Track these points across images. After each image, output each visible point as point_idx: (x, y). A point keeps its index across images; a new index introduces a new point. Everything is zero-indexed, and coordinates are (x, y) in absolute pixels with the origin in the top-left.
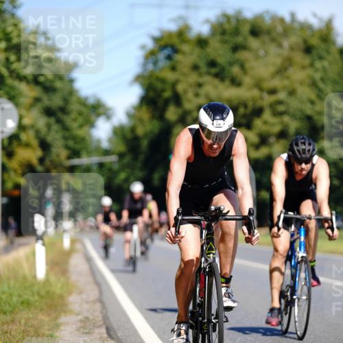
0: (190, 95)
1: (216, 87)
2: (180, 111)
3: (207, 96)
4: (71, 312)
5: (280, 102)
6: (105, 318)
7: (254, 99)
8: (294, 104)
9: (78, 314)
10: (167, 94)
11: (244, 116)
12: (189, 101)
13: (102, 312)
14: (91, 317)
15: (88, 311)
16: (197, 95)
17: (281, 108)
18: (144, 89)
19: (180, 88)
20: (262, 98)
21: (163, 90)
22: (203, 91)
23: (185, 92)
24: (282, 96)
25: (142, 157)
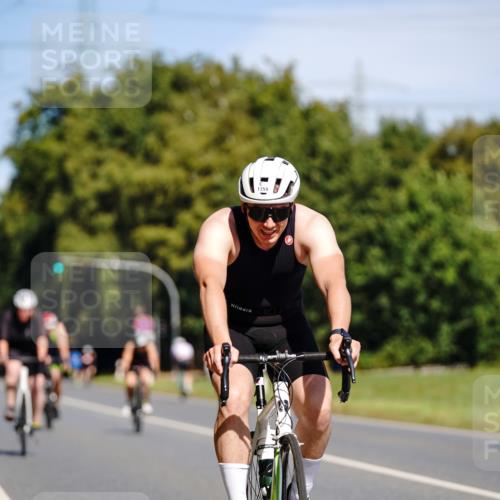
0: (85, 176)
1: (122, 165)
2: (68, 200)
3: (110, 178)
5: (216, 188)
7: (177, 183)
10: (51, 175)
11: (163, 207)
12: (84, 185)
16: (94, 176)
17: (218, 196)
19: (70, 166)
20: (189, 181)
21: (45, 169)
22: (104, 171)
23: (78, 171)
24: (218, 178)
25: (13, 268)
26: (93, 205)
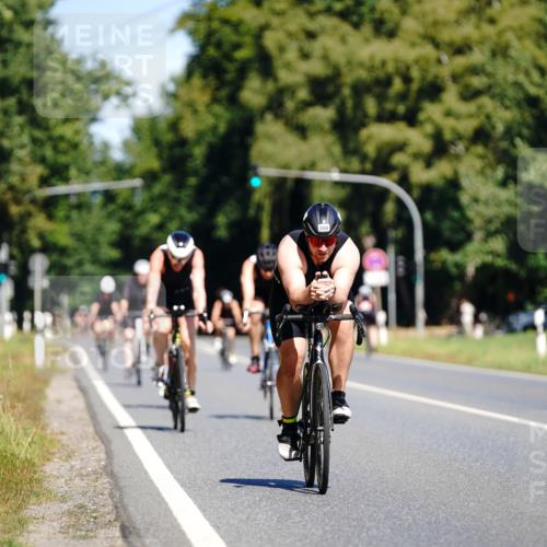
0: (292, 54)
1: (343, 40)
2: (270, 86)
3: (325, 58)
4: (49, 495)
5: (475, 70)
6: (119, 507)
8: (505, 73)
9: (63, 500)
10: (243, 54)
11: (403, 97)
12: (288, 66)
13: (111, 495)
14: (90, 506)
15: (84, 494)
16: (305, 56)
17: (477, 82)
18: (195, 46)
19: (270, 41)
20: (439, 61)
21: (237, 46)
22: (316, 47)
23: (282, 49)
24: (477, 57)
25: (193, 181)
26: (303, 94)
